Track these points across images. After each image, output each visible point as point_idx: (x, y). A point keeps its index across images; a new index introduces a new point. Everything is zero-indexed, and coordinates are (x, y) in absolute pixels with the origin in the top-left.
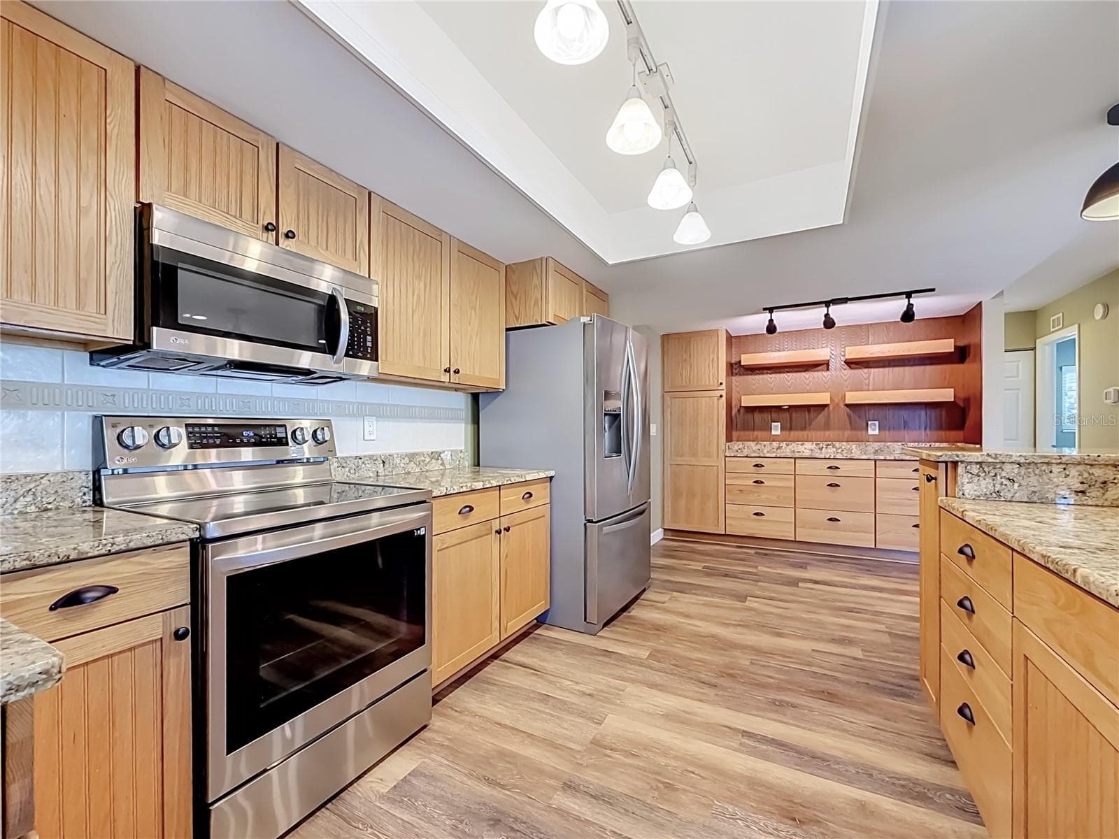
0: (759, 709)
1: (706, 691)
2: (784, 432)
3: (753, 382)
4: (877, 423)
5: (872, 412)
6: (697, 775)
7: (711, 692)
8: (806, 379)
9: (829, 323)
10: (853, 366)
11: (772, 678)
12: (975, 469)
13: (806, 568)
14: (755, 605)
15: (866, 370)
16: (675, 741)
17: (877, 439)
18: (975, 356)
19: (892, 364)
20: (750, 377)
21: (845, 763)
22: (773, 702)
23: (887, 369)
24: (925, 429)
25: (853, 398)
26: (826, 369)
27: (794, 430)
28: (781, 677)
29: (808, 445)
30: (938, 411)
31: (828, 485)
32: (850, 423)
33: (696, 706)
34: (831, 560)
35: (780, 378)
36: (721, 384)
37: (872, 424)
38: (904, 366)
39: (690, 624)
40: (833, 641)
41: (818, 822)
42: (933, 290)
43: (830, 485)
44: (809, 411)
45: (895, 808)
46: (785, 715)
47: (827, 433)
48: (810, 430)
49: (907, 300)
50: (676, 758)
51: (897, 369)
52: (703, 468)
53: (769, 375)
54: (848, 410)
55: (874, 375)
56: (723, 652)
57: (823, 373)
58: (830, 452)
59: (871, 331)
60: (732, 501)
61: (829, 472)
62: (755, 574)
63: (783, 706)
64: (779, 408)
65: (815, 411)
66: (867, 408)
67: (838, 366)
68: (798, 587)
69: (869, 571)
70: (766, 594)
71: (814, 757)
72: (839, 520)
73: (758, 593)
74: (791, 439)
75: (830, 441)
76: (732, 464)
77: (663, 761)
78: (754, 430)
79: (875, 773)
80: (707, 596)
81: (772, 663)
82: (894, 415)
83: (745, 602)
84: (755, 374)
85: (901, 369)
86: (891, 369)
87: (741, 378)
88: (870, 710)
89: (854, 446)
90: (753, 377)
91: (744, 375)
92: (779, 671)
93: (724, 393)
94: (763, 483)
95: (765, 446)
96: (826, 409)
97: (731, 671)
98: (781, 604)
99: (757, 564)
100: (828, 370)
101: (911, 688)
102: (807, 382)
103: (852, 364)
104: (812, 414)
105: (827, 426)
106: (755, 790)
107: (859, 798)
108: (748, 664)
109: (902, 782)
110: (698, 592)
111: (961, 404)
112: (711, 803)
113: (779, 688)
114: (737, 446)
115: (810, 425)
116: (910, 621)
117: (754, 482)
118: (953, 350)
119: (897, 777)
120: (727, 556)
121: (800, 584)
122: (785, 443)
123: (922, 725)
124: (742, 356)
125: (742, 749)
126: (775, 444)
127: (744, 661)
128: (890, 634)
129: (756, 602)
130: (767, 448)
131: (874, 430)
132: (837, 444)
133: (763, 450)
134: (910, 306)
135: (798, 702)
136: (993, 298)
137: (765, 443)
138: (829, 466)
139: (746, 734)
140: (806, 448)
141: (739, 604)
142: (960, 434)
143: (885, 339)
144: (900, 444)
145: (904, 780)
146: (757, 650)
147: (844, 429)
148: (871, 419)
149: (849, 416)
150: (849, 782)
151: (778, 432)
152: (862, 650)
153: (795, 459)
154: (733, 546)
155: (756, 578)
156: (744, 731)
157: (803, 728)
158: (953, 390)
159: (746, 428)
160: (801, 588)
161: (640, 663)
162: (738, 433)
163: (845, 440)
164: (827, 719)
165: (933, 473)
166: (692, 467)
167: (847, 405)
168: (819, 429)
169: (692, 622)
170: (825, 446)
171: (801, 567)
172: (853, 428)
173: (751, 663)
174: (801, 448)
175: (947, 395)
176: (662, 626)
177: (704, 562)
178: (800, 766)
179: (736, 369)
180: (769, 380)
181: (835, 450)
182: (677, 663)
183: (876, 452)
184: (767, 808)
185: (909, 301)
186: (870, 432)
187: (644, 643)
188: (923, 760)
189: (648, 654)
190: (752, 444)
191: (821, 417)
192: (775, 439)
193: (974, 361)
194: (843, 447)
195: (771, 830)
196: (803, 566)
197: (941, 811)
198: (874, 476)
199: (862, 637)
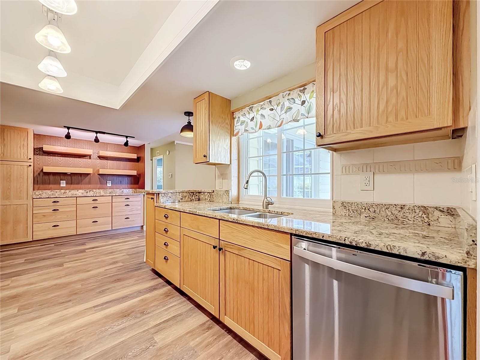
0: (95, 297)
1: (66, 305)
2: (68, 185)
3: (49, 160)
4: (111, 182)
5: (109, 178)
6: (83, 330)
7: (70, 303)
8: (80, 162)
9: (97, 140)
10: (101, 158)
11: (94, 285)
12: (163, 195)
13: (85, 244)
14: (69, 266)
15: (106, 161)
16: (64, 328)
17: (110, 188)
18: (143, 160)
19: (116, 160)
20: (47, 157)
21: (132, 294)
22: (100, 292)
23: (114, 161)
24: (127, 184)
25: (102, 172)
26: (89, 158)
27: (73, 184)
28: (99, 283)
29: (81, 191)
30: (131, 178)
31: (93, 208)
32: (100, 181)
33: (65, 312)
34: (95, 239)
35: (65, 159)
36: (30, 159)
37: (108, 182)
38: (120, 161)
39: (35, 287)
40: (111, 264)
41: (133, 312)
42: (134, 137)
43: (94, 207)
44: (81, 176)
45: (150, 295)
46: (106, 293)
47: (90, 186)
48: (81, 184)
49: (126, 139)
50: (68, 333)
51: (118, 162)
52: (16, 206)
53: (59, 157)
54: (99, 176)
55: (109, 163)
56: (65, 288)
57: (88, 160)
58: (91, 194)
59: (108, 146)
60: (38, 222)
61: (93, 202)
62: (61, 254)
63: (104, 291)
64: (65, 174)
65: (84, 176)
66: (107, 176)
67: (95, 157)
68: (86, 252)
69: (111, 238)
70: (72, 259)
71: (123, 298)
72: (97, 222)
73: (68, 260)
74: (71, 189)
75: (91, 189)
76: (37, 202)
77: (63, 337)
78: (49, 184)
79: (141, 291)
80: (38, 271)
81: (91, 281)
82: (117, 179)
83: (63, 266)
84: (50, 156)
85: (119, 162)
86: (116, 161)
87: (41, 156)
88: (132, 277)
89: (101, 191)
90: (49, 157)
91: (43, 155)
92: (96, 282)
93: (32, 164)
94: (59, 210)
95: (56, 192)
96: (89, 176)
97: (75, 292)
98: (82, 260)
99: (59, 250)
100: (90, 158)
101: (140, 266)
102: (80, 163)
103: (100, 157)
104: (83, 177)
105: (89, 183)
106: (109, 318)
107: (140, 299)
108: (81, 286)
109: (149, 289)
110: (31, 272)
111: (138, 176)
112: (95, 333)
113: (100, 287)
114: (38, 192)
115: (81, 182)
116: (131, 249)
117: (52, 210)
118: (136, 158)
119: (147, 288)
120: (38, 251)
121: (86, 251)
122: (68, 190)
123: (147, 274)
124: (44, 145)
125: (96, 311)
126: (63, 191)
127: (79, 286)
128: (128, 255)
129: (70, 264)
130: (57, 193)
131: (109, 184)
132: (94, 190)
133: (55, 194)
134: (127, 141)
135: (109, 287)
136: (148, 144)
137: (57, 191)
138: (93, 199)
139: (94, 307)
140: (80, 192)
141: (61, 268)
142: (137, 186)
143: (114, 150)
144: (119, 190)
145: (149, 288)
146: (83, 280)
147: (97, 184)
148: (108, 180)
149: (99, 179)
150: (137, 297)
151: (65, 185)
152: (122, 263)
153: (77, 197)
154: (38, 246)
155: (63, 255)
156: (94, 306)
157: (115, 293)
158: (136, 171)
159: (44, 183)
160: (87, 252)
161: (15, 316)
162: (38, 186)
163: (98, 188)
164: (121, 286)
165: (153, 197)
166: (6, 206)
167: (99, 174)
168: (86, 184)
169: (37, 285)
170: (89, 191)
171: (83, 245)
172: (101, 183)
173: (82, 286)
174: (77, 193)
175: (134, 173)
176: (16, 295)
177: (24, 258)
178: (121, 303)
179: (37, 152)
180: (59, 159)
181: (93, 193)
182: (41, 304)
183: (110, 193)
184: (116, 320)
185: (127, 139)
186: (108, 185)
187: (11, 307)
188: (151, 281)
189: (17, 310)
190: (48, 192)
191: (87, 179)
192: (62, 188)
193: (142, 162)
194: (97, 191)
195: (121, 323)
196: (83, 244)
197: (160, 289)
198: (111, 202)
199: (120, 259)
